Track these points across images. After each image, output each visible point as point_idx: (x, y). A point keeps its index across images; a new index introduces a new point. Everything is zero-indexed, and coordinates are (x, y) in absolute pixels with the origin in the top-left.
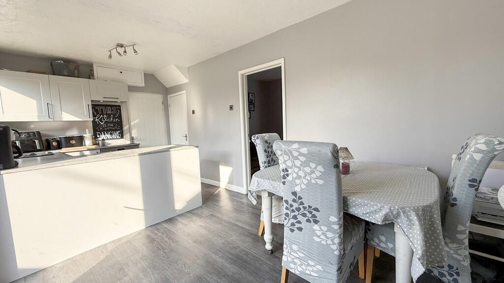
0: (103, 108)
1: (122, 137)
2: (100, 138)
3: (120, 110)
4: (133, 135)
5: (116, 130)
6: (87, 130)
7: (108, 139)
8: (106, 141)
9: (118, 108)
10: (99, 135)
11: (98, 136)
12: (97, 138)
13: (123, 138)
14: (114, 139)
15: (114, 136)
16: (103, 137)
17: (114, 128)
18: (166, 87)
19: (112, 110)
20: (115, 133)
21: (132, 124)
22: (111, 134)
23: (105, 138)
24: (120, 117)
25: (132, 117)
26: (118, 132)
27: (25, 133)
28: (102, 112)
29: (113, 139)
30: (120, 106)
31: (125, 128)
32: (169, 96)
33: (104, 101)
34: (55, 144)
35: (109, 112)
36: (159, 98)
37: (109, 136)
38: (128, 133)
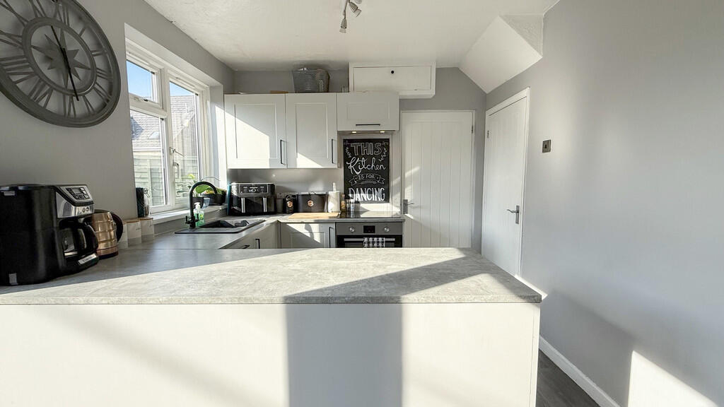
0: (361, 144)
1: (387, 200)
2: (352, 198)
3: (388, 147)
4: (408, 197)
5: (378, 186)
6: (334, 184)
7: (364, 202)
8: (362, 205)
9: (385, 144)
10: (352, 193)
11: (350, 195)
12: (349, 198)
13: (388, 202)
14: (374, 202)
15: (374, 197)
16: (357, 197)
17: (375, 183)
18: (484, 92)
19: (375, 149)
20: (376, 191)
21: (407, 174)
22: (370, 193)
23: (360, 200)
24: (387, 162)
25: (408, 161)
26: (380, 190)
27: (256, 186)
28: (360, 152)
29: (372, 202)
30: (388, 140)
31: (394, 182)
32: (488, 113)
33: (358, 133)
34: (290, 204)
35: (371, 153)
36: (466, 118)
37: (366, 196)
38: (397, 193)
